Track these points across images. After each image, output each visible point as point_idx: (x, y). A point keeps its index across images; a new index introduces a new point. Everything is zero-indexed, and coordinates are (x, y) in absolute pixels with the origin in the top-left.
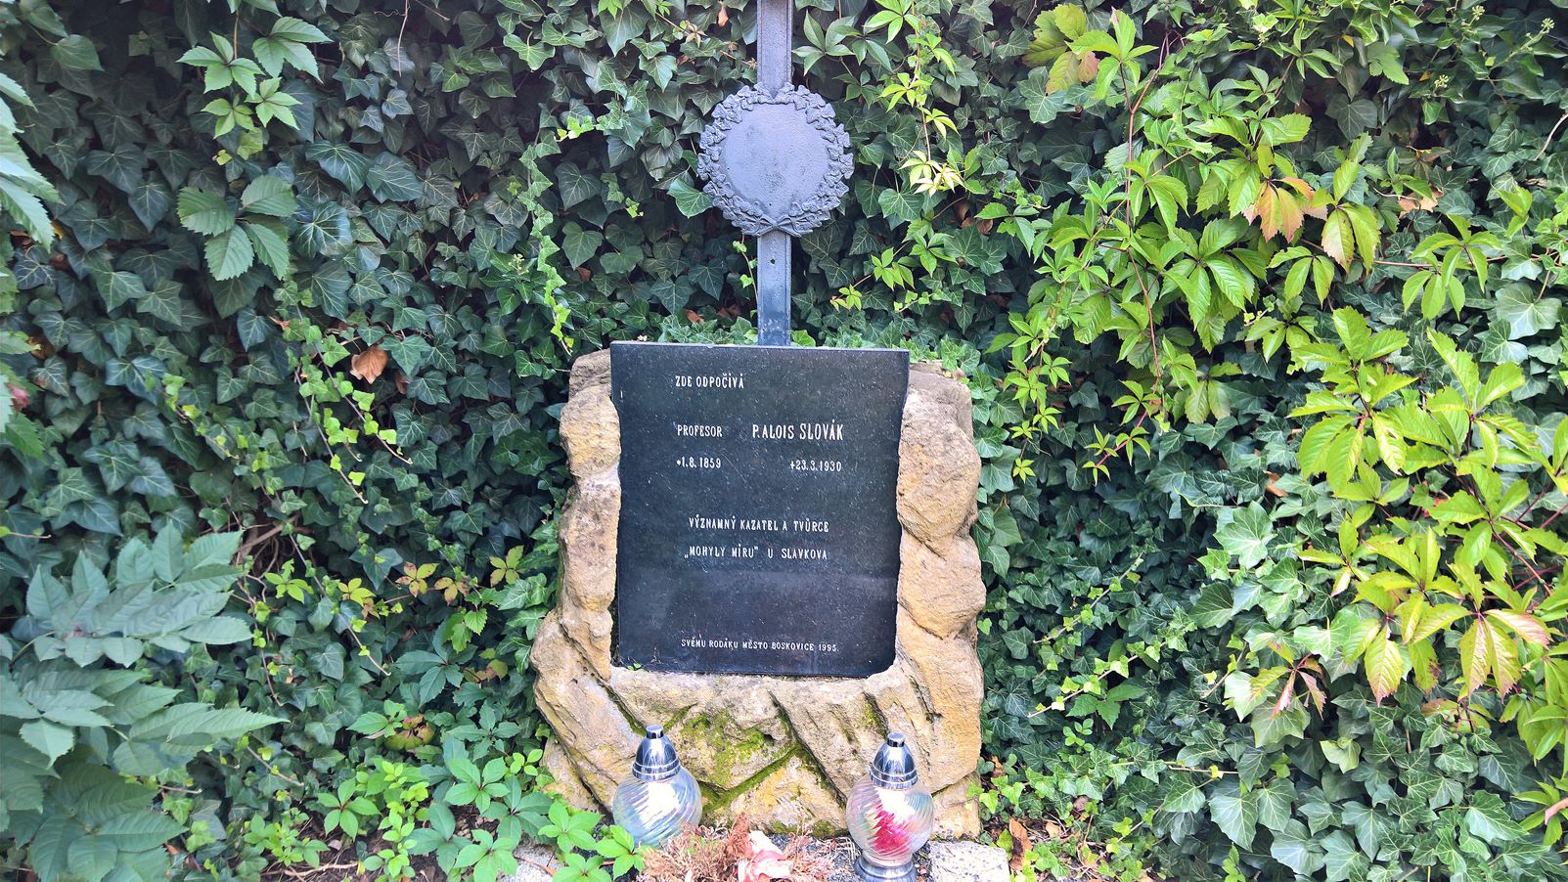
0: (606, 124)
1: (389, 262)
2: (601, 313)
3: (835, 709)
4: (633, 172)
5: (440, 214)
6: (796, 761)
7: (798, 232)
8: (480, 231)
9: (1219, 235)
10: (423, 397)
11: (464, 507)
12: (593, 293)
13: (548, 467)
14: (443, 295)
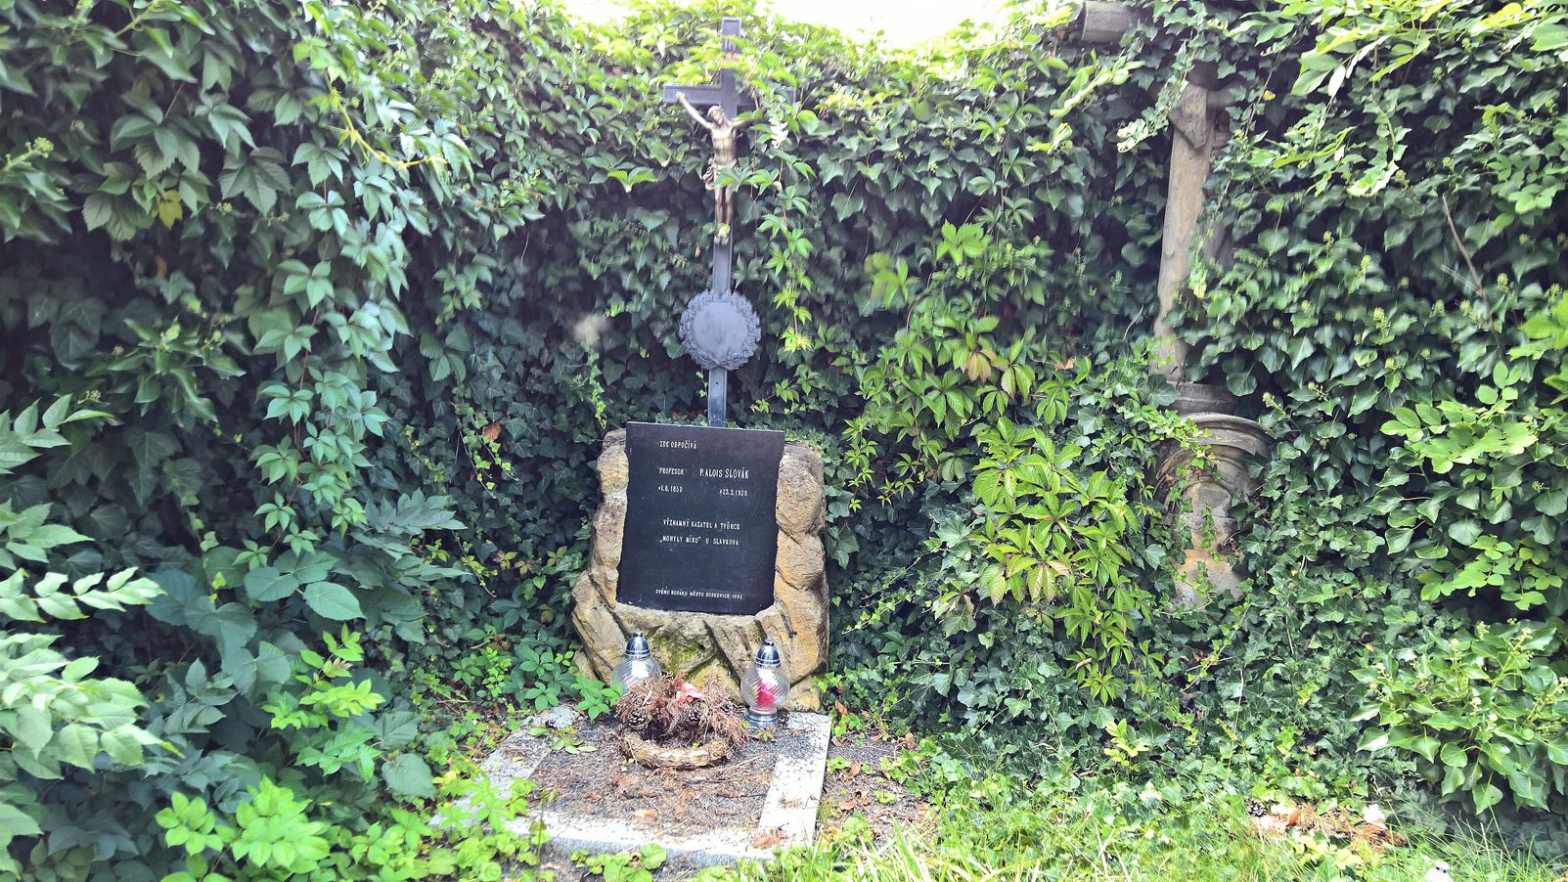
0: (632, 307)
1: (506, 377)
2: (622, 411)
3: (738, 629)
4: (645, 331)
5: (534, 351)
6: (716, 662)
7: (731, 368)
8: (556, 362)
9: (951, 379)
10: (518, 453)
11: (535, 521)
12: (617, 399)
13: (586, 498)
14: (531, 397)
